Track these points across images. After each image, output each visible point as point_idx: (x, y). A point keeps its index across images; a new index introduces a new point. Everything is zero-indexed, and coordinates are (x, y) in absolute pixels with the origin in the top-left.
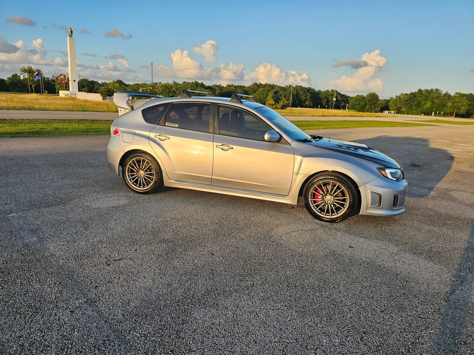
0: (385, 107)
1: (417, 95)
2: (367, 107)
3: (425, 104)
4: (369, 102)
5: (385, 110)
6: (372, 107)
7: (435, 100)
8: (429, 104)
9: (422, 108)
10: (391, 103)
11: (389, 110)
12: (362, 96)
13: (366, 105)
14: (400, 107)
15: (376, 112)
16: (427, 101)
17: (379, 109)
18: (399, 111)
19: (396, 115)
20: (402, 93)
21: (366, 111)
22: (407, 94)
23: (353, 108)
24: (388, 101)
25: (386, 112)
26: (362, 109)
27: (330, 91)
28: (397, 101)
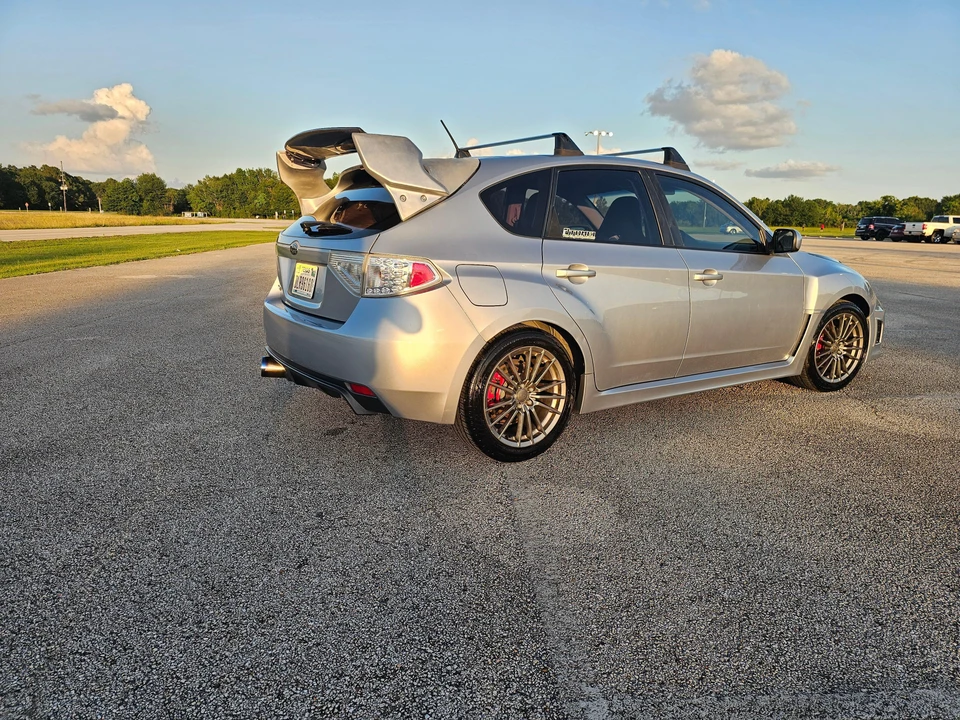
0: (181, 204)
1: (237, 181)
2: (145, 204)
3: (255, 197)
4: (147, 193)
5: (185, 211)
6: (156, 203)
7: (270, 190)
8: (261, 198)
9: (252, 206)
10: (191, 197)
11: (190, 209)
12: (128, 181)
13: (141, 200)
14: (210, 204)
15: (167, 214)
16: (257, 191)
17: (171, 208)
18: (211, 212)
19: (207, 219)
20: (208, 177)
21: (146, 214)
22: (218, 179)
23: (113, 207)
24: (183, 193)
25: (188, 214)
26: (136, 209)
27: (39, 167)
28: (202, 191)
